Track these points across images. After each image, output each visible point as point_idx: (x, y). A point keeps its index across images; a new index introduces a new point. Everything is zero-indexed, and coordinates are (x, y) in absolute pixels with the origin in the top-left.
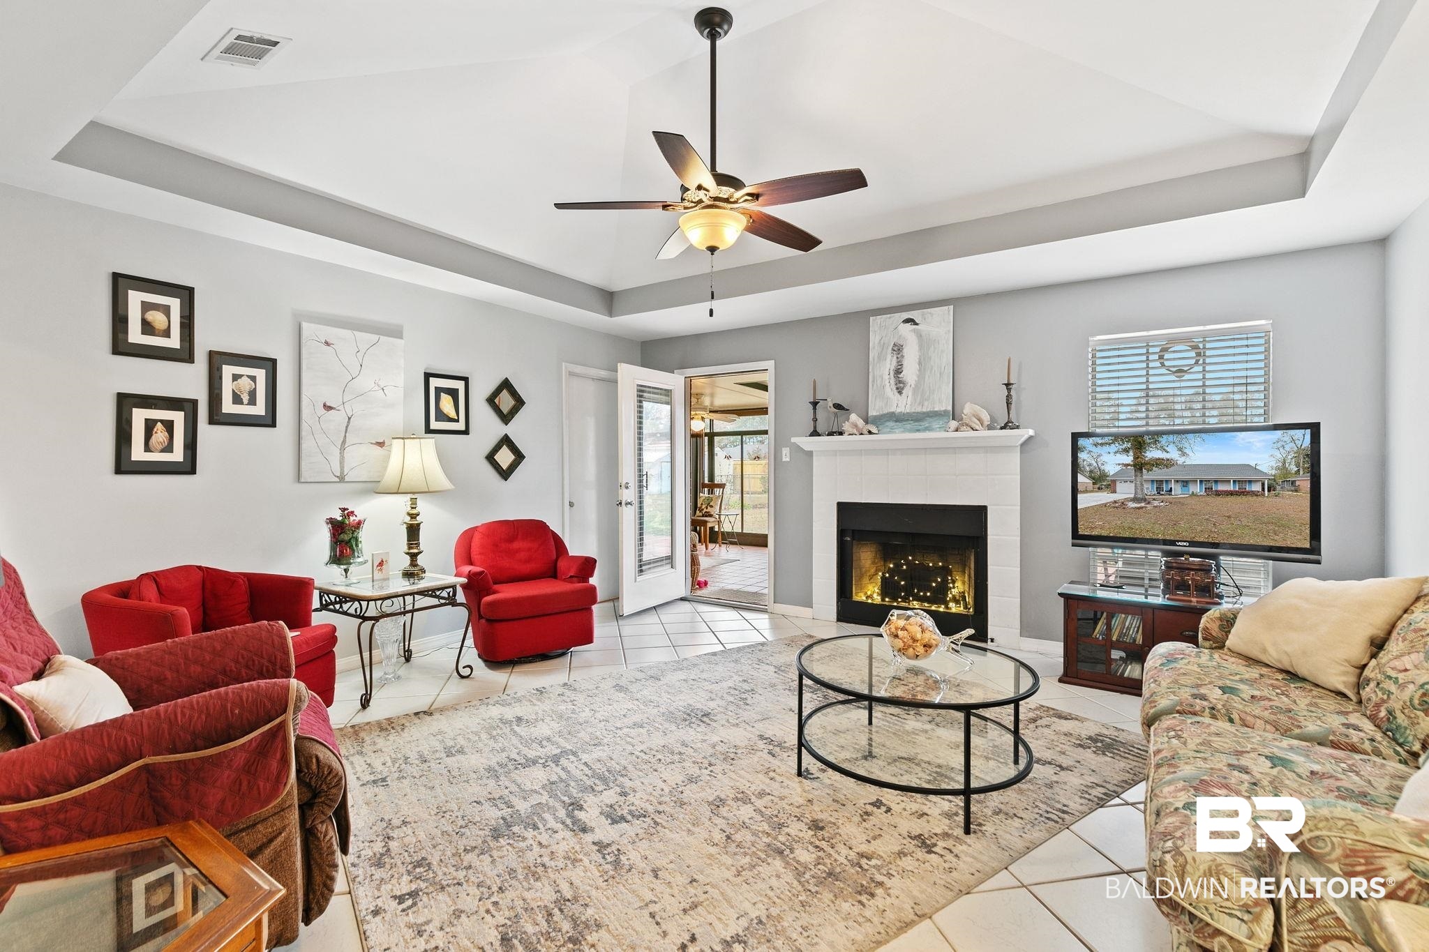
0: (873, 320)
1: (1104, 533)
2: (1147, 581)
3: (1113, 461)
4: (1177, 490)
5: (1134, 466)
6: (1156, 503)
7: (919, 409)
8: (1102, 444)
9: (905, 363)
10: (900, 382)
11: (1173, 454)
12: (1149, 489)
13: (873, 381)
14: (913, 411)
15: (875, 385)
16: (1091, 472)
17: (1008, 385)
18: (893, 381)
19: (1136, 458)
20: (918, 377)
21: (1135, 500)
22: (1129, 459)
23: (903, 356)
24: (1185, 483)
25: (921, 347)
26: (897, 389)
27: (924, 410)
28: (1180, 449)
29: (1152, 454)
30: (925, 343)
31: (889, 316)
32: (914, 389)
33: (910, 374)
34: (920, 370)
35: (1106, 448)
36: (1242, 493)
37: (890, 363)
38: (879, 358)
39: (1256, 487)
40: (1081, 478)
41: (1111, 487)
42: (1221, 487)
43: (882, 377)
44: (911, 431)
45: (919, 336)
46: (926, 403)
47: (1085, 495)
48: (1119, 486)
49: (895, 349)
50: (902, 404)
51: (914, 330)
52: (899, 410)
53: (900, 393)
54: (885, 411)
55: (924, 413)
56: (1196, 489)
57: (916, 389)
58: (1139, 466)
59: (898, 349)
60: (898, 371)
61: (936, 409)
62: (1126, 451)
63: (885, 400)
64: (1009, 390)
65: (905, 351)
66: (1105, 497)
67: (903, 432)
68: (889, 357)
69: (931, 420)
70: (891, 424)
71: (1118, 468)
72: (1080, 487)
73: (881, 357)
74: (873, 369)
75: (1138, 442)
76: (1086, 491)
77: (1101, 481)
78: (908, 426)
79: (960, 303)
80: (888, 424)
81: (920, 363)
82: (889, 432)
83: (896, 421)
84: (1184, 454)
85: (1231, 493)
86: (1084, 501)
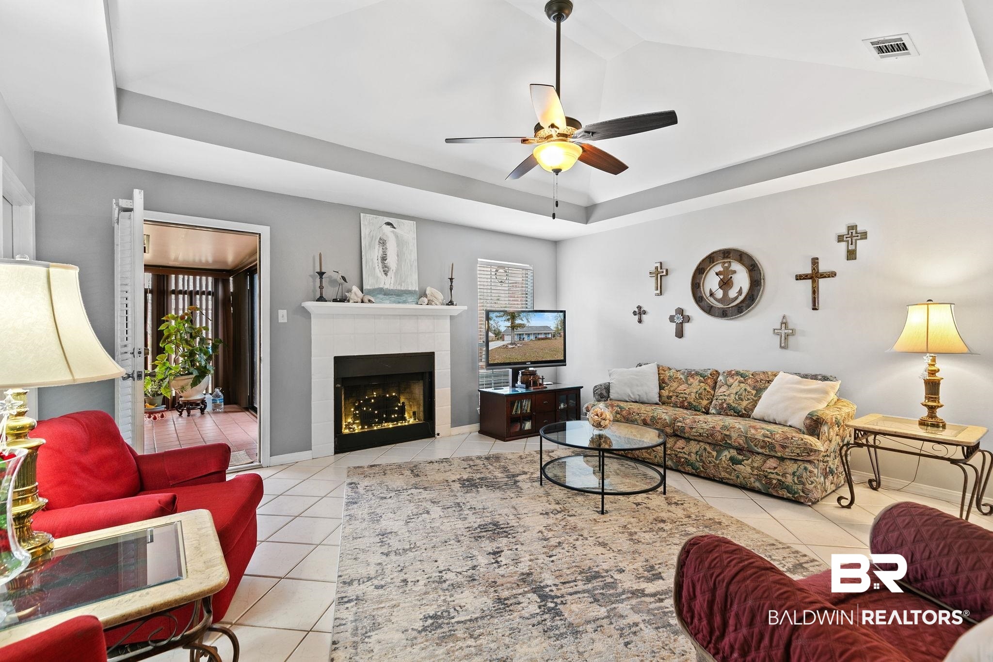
0: (364, 216)
1: (499, 362)
2: (493, 385)
3: (503, 325)
4: (526, 337)
5: (511, 327)
6: (518, 345)
7: (399, 288)
8: (499, 316)
9: (388, 253)
10: (386, 267)
11: (525, 322)
12: (516, 338)
13: (366, 262)
14: (395, 288)
15: (368, 266)
16: (494, 330)
17: (451, 279)
18: (380, 265)
19: (512, 323)
20: (398, 265)
21: (511, 344)
22: (509, 324)
23: (386, 248)
24: (529, 335)
25: (398, 245)
26: (384, 271)
27: (402, 289)
28: (527, 320)
29: (518, 321)
30: (400, 242)
31: (375, 216)
32: (395, 273)
33: (392, 261)
34: (398, 261)
35: (501, 319)
36: (546, 338)
37: (377, 252)
38: (370, 246)
39: (550, 336)
40: (491, 334)
41: (502, 339)
42: (540, 336)
43: (372, 260)
44: (394, 302)
45: (397, 237)
46: (403, 284)
47: (493, 342)
48: (506, 338)
49: (381, 242)
50: (388, 283)
51: (393, 232)
52: (386, 287)
53: (386, 274)
54: (376, 287)
55: (402, 291)
56: (532, 337)
57: (397, 272)
58: (513, 327)
59: (383, 242)
60: (384, 259)
61: (410, 289)
62: (508, 320)
63: (374, 279)
64: (452, 282)
65: (388, 245)
66: (500, 343)
67: (390, 303)
68: (377, 247)
69: (407, 296)
70: (381, 296)
71: (505, 328)
72: (490, 339)
73: (371, 246)
74: (366, 254)
75: (513, 316)
76: (492, 341)
77: (499, 335)
78: (393, 299)
79: (421, 222)
80: (378, 296)
81: (398, 256)
82: (380, 302)
83: (385, 295)
84: (528, 322)
85: (543, 339)
86: (493, 345)
